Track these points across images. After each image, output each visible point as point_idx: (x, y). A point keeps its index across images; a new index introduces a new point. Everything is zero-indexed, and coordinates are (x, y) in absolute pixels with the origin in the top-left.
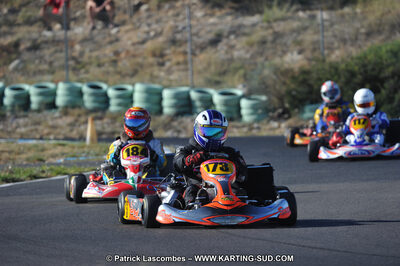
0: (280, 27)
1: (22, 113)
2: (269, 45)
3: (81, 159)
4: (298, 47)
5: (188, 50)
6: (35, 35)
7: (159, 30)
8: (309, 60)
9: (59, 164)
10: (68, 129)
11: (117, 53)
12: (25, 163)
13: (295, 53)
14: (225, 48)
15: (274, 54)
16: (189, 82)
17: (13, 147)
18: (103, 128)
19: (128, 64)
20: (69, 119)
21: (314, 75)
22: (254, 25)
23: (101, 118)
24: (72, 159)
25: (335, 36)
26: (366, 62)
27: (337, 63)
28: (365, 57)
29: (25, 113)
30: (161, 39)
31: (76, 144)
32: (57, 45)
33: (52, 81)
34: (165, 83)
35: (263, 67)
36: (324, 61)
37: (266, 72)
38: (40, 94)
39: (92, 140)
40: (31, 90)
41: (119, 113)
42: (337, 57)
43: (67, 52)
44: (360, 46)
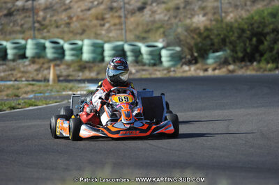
1: (1, 62)
2: (181, 10)
3: (47, 94)
4: (202, 12)
5: (122, 14)
6: (9, 5)
8: (211, 20)
9: (32, 98)
10: (35, 73)
11: (70, 18)
12: (5, 98)
13: (201, 16)
14: (149, 13)
15: (185, 16)
16: (124, 37)
18: (61, 72)
19: (78, 25)
20: (36, 67)
21: (215, 32)
23: (58, 65)
24: (39, 95)
25: (230, 3)
26: (253, 21)
27: (231, 23)
28: (253, 18)
29: (4, 62)
30: (102, 7)
31: (42, 84)
32: (26, 12)
33: (23, 39)
34: (106, 39)
35: (177, 26)
36: (222, 21)
37: (180, 30)
38: (15, 48)
39: (54, 80)
40: (8, 45)
41: (73, 62)
42: (232, 18)
43: (33, 18)
44: (248, 11)
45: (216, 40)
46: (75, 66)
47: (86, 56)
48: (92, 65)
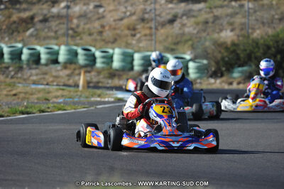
0: (218, 12)
1: (34, 66)
2: (210, 24)
3: (76, 100)
4: (230, 27)
5: (153, 26)
6: (45, 12)
7: (133, 11)
8: (238, 36)
9: (60, 103)
10: (67, 78)
11: (103, 27)
12: (36, 101)
13: (228, 31)
14: (179, 25)
15: (214, 31)
16: (153, 48)
17: (28, 89)
18: (91, 79)
19: (110, 34)
20: (67, 72)
21: (242, 47)
22: (200, 10)
23: (89, 72)
24: (68, 100)
26: (279, 39)
27: (258, 39)
28: (278, 36)
29: (37, 66)
30: (134, 18)
31: (72, 89)
32: (61, 19)
33: (57, 44)
34: (136, 48)
35: (206, 40)
36: (248, 37)
37: (207, 44)
38: (48, 53)
39: (83, 87)
40: (42, 50)
41: (103, 69)
42: (258, 35)
43: (67, 24)
44: (274, 28)
45: (242, 55)
46: (105, 73)
47: (116, 64)
48: (121, 73)
